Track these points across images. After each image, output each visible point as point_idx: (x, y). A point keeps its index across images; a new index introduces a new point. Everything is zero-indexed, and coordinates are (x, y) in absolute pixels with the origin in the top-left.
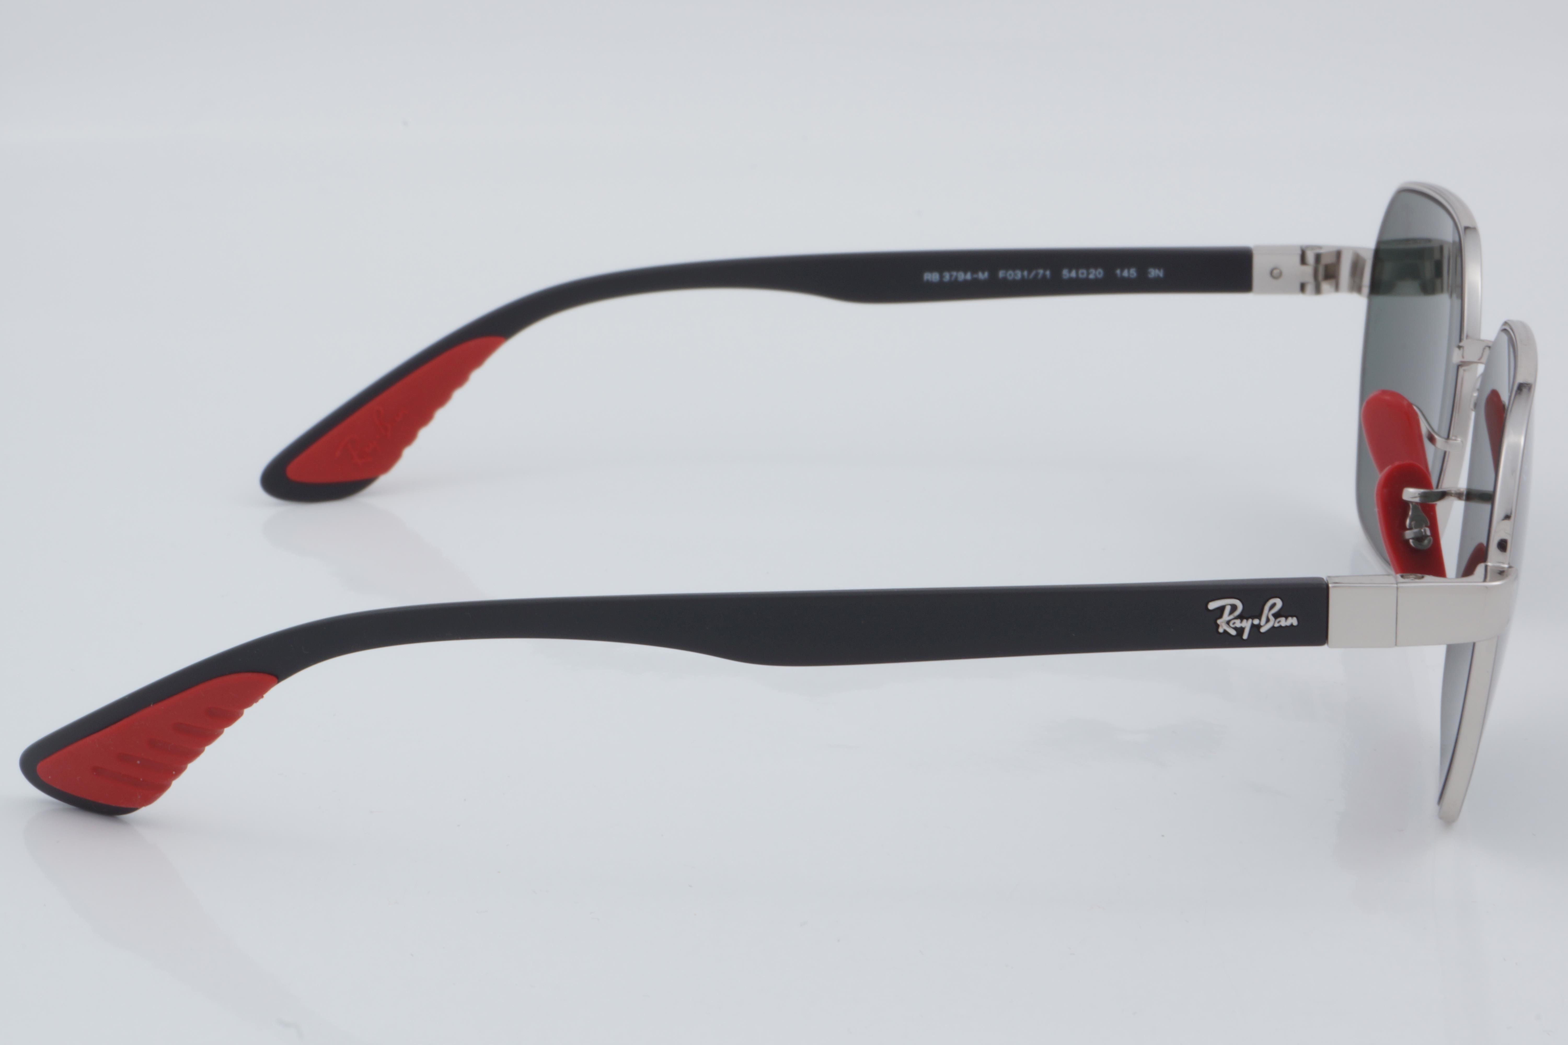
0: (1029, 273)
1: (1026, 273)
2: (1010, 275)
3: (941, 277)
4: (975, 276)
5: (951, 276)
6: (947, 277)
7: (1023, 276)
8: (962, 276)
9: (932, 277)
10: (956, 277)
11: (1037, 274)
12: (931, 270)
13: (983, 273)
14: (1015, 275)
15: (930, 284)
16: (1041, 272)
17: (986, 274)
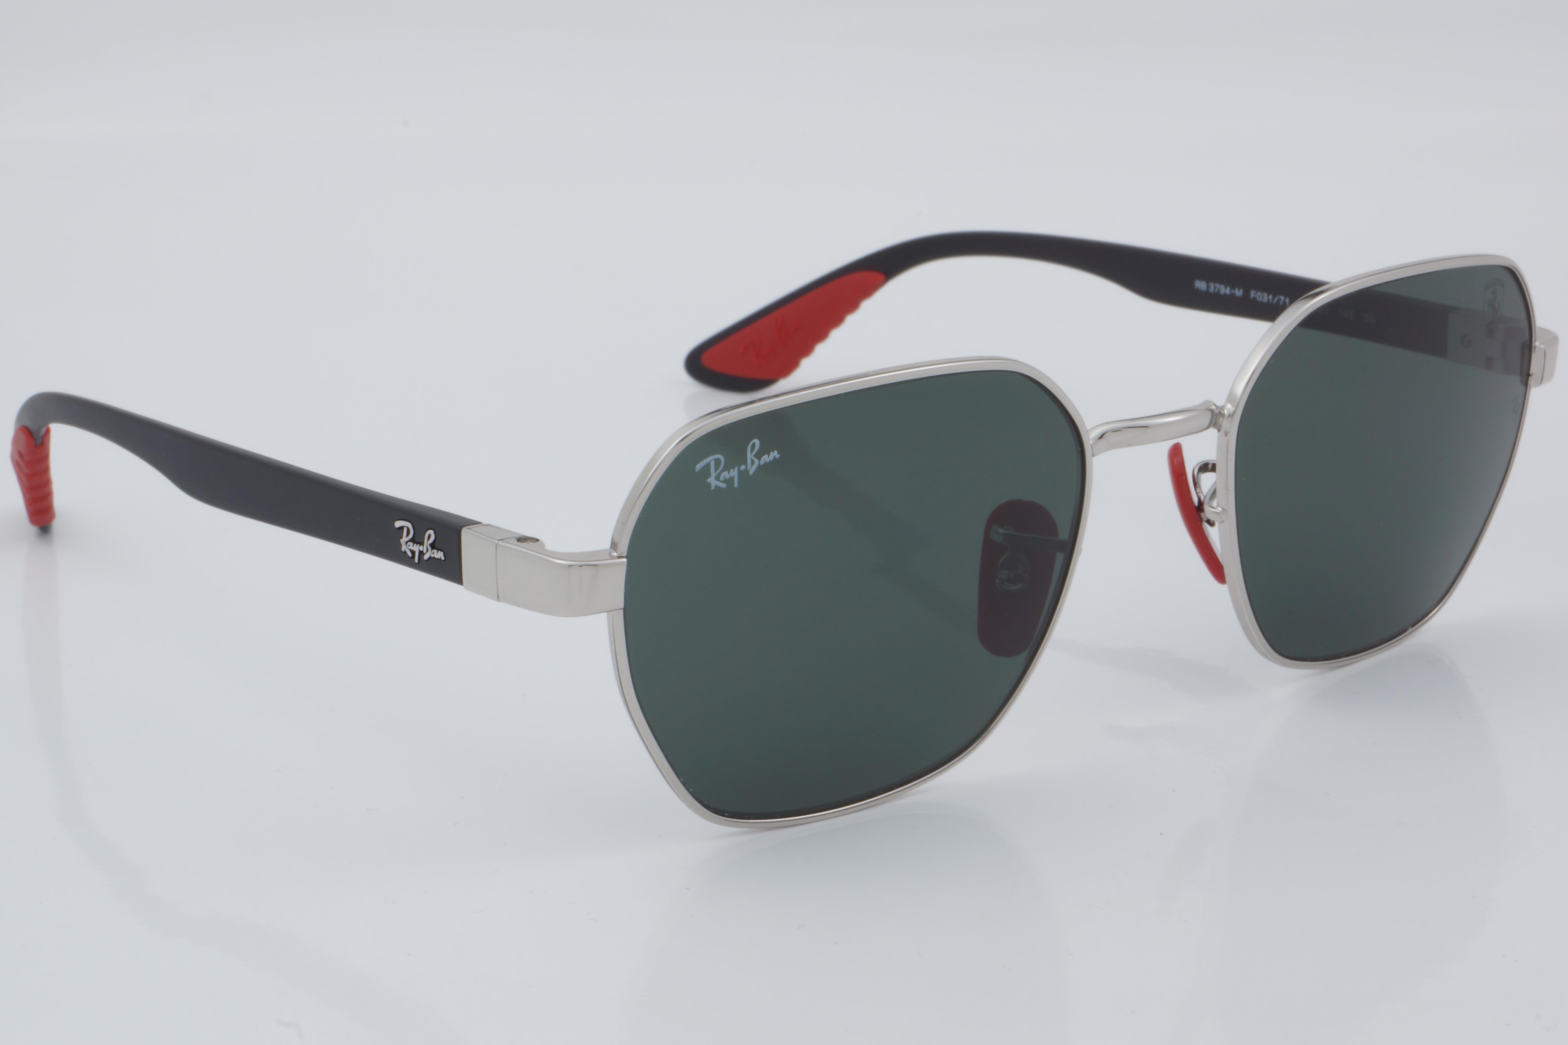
0: (1274, 298)
1: (1271, 297)
2: (1259, 297)
3: (1208, 287)
4: (1233, 291)
5: (1215, 288)
6: (1213, 287)
7: (1268, 299)
8: (1225, 290)
9: (1200, 285)
10: (1219, 290)
11: (1279, 300)
12: (1202, 278)
13: (1239, 290)
14: (1263, 297)
15: (1198, 291)
16: (1282, 298)
17: (1241, 291)
